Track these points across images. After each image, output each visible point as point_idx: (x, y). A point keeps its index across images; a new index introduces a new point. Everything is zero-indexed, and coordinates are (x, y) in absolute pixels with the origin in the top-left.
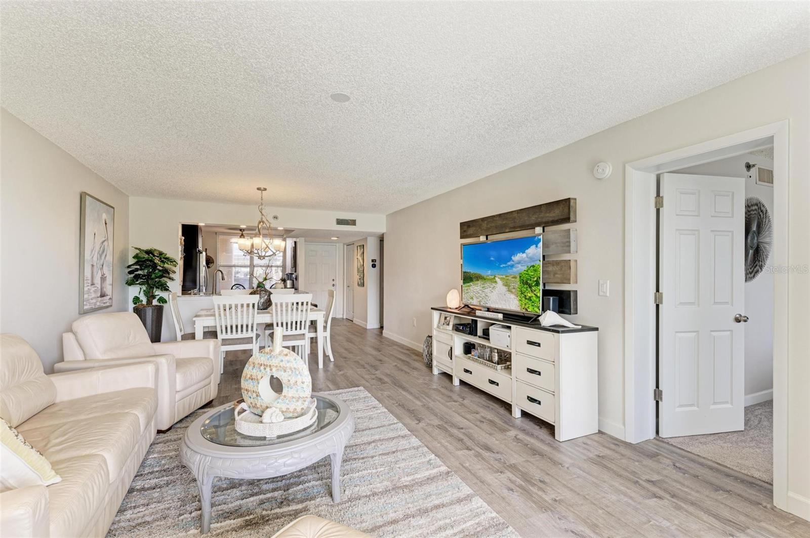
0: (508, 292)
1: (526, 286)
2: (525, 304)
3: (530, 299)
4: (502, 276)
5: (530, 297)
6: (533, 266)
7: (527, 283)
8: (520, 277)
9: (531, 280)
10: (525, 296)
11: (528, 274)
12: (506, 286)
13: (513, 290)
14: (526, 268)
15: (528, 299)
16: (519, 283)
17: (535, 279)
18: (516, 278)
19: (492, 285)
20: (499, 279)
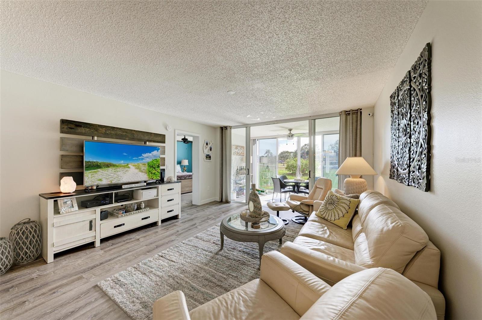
0: (139, 172)
1: (152, 168)
2: (152, 176)
3: (154, 174)
4: (134, 164)
5: (154, 173)
6: (156, 159)
7: (152, 167)
8: (148, 164)
9: (155, 165)
10: (152, 173)
11: (153, 163)
12: (138, 169)
13: (144, 171)
14: (152, 160)
15: (153, 174)
16: (147, 167)
17: (157, 165)
18: (146, 165)
19: (125, 169)
20: (132, 166)
